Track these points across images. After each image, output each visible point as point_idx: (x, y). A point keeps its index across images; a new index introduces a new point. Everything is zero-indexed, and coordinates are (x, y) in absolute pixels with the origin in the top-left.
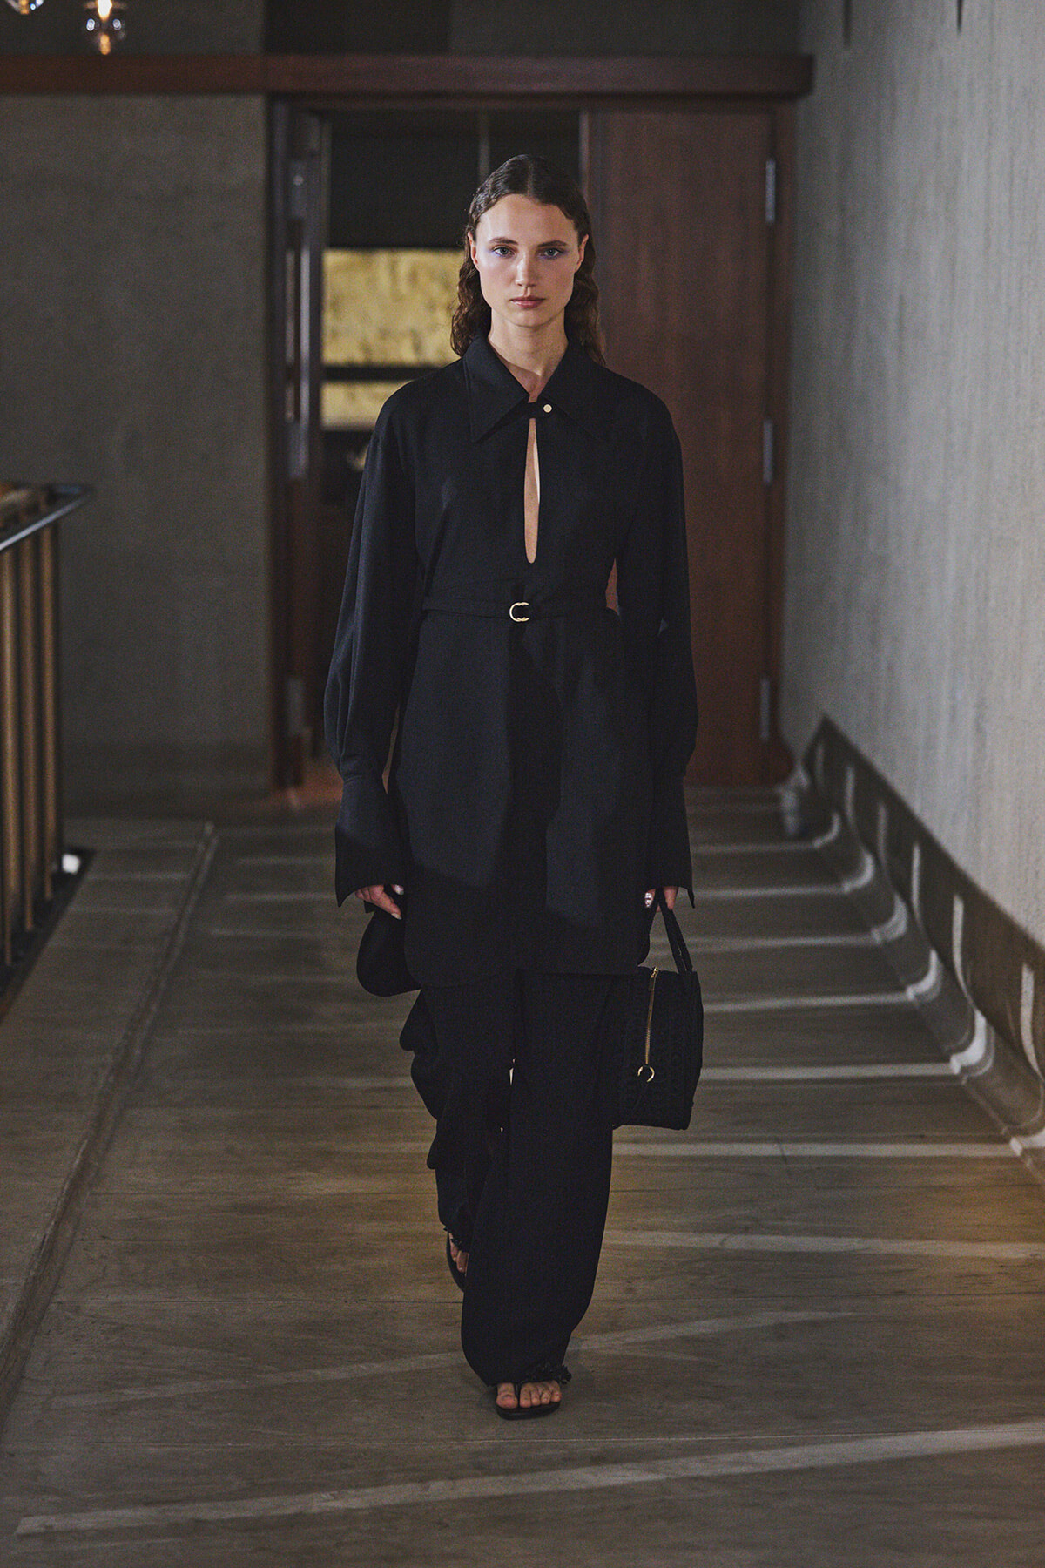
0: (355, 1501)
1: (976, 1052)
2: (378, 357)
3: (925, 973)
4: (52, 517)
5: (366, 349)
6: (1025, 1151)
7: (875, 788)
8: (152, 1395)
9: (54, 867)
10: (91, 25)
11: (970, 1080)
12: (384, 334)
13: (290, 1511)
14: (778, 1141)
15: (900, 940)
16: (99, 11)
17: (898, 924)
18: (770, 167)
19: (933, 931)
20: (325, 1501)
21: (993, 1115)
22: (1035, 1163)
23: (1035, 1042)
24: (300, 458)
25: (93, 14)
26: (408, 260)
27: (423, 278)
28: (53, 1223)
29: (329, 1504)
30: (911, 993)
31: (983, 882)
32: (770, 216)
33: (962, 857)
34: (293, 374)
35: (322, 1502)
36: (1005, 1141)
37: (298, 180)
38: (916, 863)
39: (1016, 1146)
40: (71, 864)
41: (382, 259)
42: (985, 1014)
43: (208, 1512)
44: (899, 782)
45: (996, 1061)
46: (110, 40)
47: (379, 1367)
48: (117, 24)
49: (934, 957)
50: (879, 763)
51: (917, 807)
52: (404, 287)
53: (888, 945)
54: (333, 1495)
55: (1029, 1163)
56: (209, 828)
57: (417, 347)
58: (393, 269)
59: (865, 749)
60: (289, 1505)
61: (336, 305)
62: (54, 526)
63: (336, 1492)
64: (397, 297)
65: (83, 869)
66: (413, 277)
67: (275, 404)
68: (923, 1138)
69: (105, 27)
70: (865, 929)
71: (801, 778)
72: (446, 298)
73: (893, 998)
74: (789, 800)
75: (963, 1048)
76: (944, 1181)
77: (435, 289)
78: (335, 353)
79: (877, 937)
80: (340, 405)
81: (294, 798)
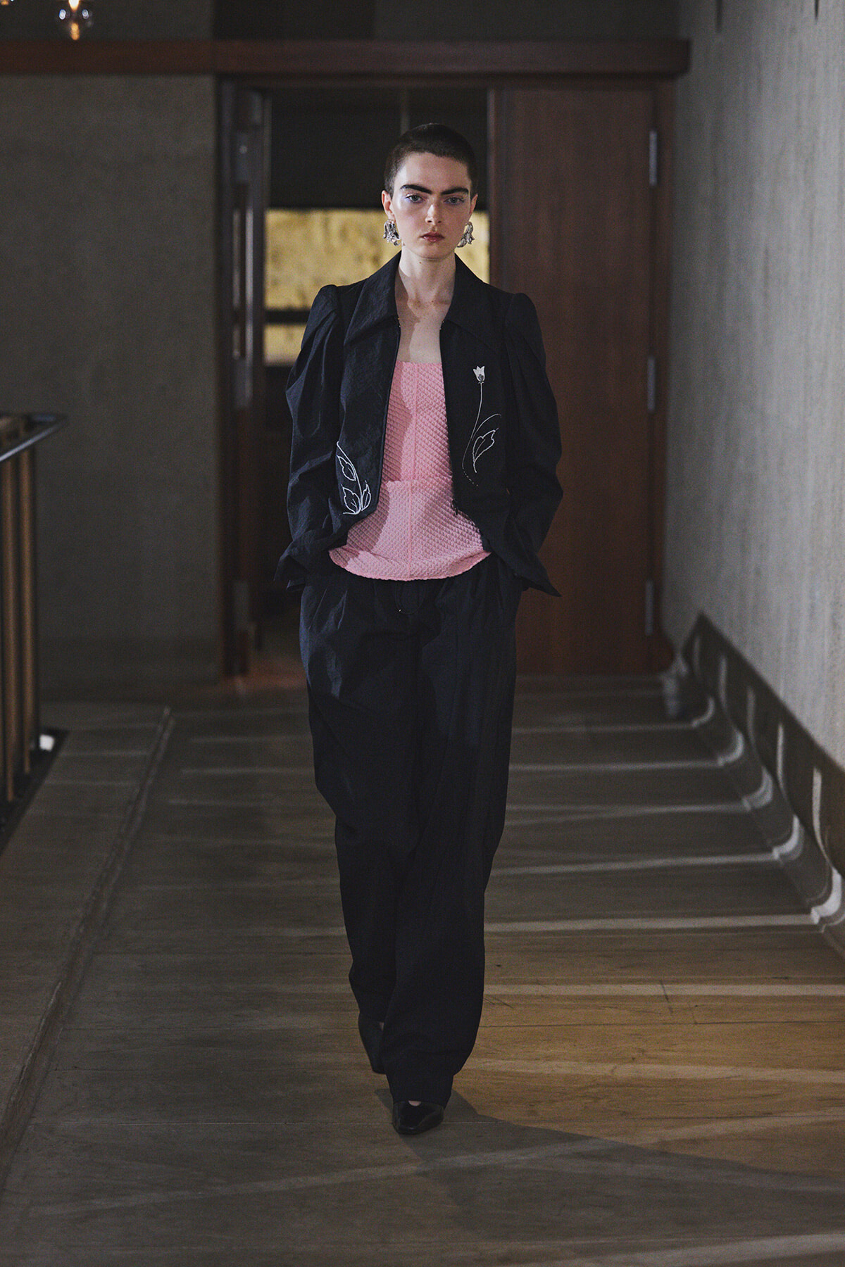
1: (833, 904)
3: (788, 837)
4: (29, 442)
5: (302, 295)
7: (746, 677)
8: (117, 1205)
9: (32, 746)
10: (63, 15)
11: (828, 929)
12: (318, 282)
14: (661, 982)
15: (767, 806)
17: (765, 793)
18: (653, 136)
19: (795, 800)
24: (246, 390)
25: (65, 5)
26: (339, 218)
27: (352, 234)
28: (31, 1055)
30: (776, 854)
31: (838, 756)
32: (653, 180)
33: (820, 735)
34: (239, 317)
37: (243, 149)
38: (780, 740)
40: (46, 743)
41: (317, 217)
42: (840, 872)
44: (765, 670)
46: (79, 28)
47: (314, 1180)
48: (85, 14)
49: (796, 821)
50: (748, 654)
51: (781, 692)
52: (336, 242)
53: (756, 811)
56: (167, 711)
58: (326, 225)
59: (735, 641)
61: (275, 257)
62: (32, 449)
64: (330, 251)
65: (57, 747)
66: (343, 233)
67: (223, 344)
68: (786, 980)
69: (75, 16)
70: (737, 798)
71: (680, 666)
72: (371, 251)
73: (761, 858)
74: (670, 686)
75: (822, 901)
76: (805, 1016)
77: (363, 243)
78: (276, 299)
79: (746, 804)
80: (280, 344)
81: (240, 685)
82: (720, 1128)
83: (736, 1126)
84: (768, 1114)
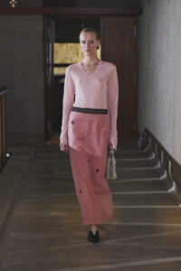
1: (173, 189)
2: (64, 62)
3: (164, 174)
5: (62, 61)
7: (155, 141)
9: (5, 156)
10: (11, 2)
11: (172, 194)
12: (65, 58)
15: (160, 168)
17: (159, 165)
18: (135, 27)
19: (165, 167)
21: (176, 200)
24: (50, 81)
26: (69, 45)
27: (72, 48)
30: (161, 178)
31: (174, 157)
32: (135, 36)
34: (48, 65)
37: (49, 30)
38: (162, 154)
40: (8, 155)
41: (65, 45)
42: (175, 182)
44: (160, 140)
45: (177, 190)
46: (14, 5)
48: (16, 2)
49: (166, 171)
51: (163, 144)
52: (69, 50)
53: (157, 169)
57: (71, 60)
58: (67, 46)
59: (153, 133)
61: (56, 53)
62: (4, 94)
64: (68, 52)
66: (70, 48)
69: (13, 3)
70: (153, 166)
71: (141, 139)
72: (76, 52)
73: (158, 179)
74: (139, 143)
75: (171, 188)
77: (75, 50)
78: (56, 62)
79: (155, 168)
80: (57, 71)
81: (49, 143)
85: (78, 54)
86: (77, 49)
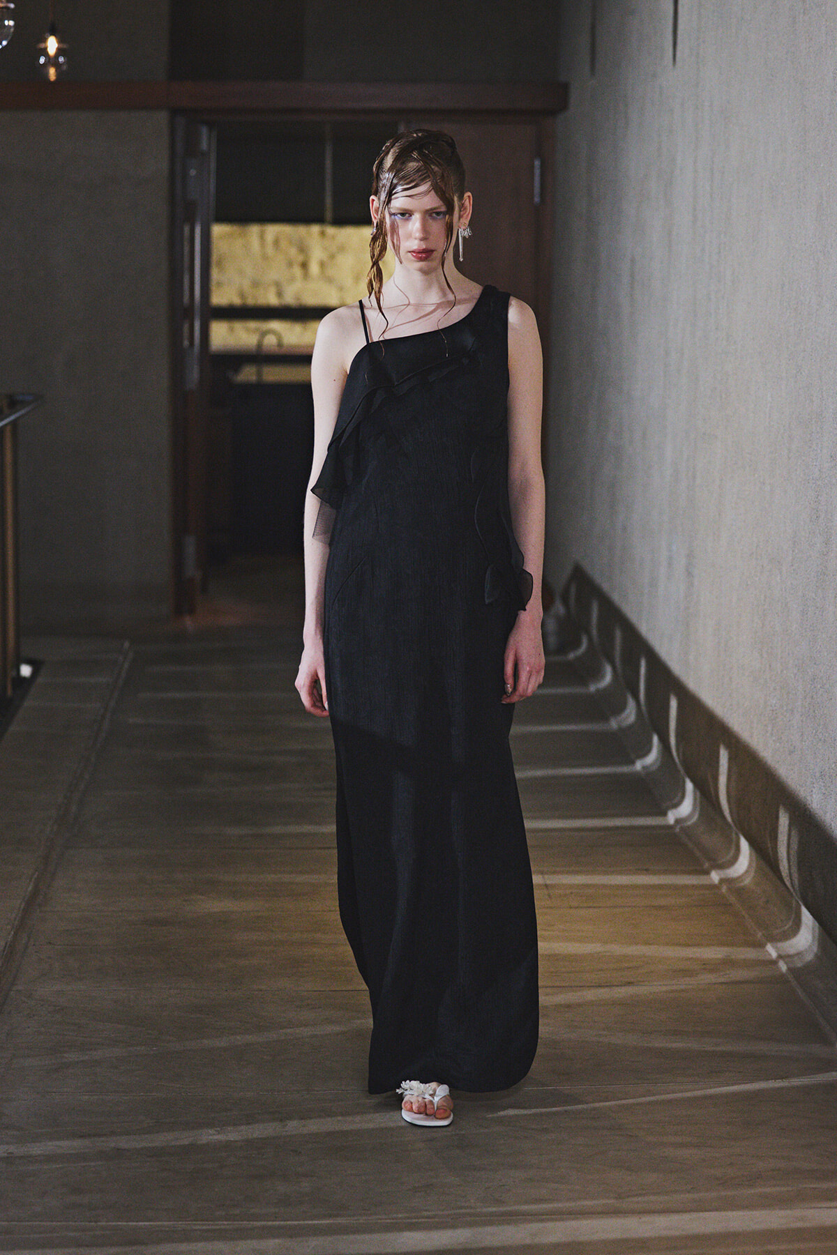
0: (233, 1135)
1: (686, 808)
2: (251, 301)
3: (649, 750)
4: (12, 418)
5: (242, 295)
6: (722, 881)
7: (614, 617)
8: (85, 1058)
9: (14, 673)
10: (42, 60)
11: (682, 828)
12: (256, 284)
13: (186, 1142)
14: (542, 873)
15: (631, 727)
16: (48, 50)
17: (630, 715)
18: (537, 163)
19: (655, 720)
20: (211, 1135)
21: (698, 854)
22: (729, 889)
23: (729, 801)
24: (194, 374)
25: (44, 52)
26: (272, 230)
27: (283, 244)
28: (13, 933)
29: (215, 1137)
30: (638, 766)
31: (691, 684)
32: (537, 199)
34: (188, 313)
35: (210, 1136)
36: (707, 873)
37: (193, 172)
38: (643, 671)
39: (715, 876)
40: (26, 671)
41: (254, 229)
42: (693, 781)
43: (124, 1143)
44: (630, 611)
45: (701, 815)
46: (56, 71)
47: (250, 1038)
48: (61, 59)
49: (655, 739)
50: (616, 597)
51: (644, 629)
52: (270, 250)
53: (621, 730)
54: (217, 1131)
55: (724, 889)
56: (127, 644)
57: (280, 294)
58: (262, 237)
59: (606, 587)
60: (184, 1138)
61: (219, 263)
62: (14, 424)
63: (219, 1129)
64: (265, 257)
65: (34, 674)
66: (276, 242)
67: (175, 335)
68: (647, 871)
69: (52, 61)
70: (605, 718)
72: (300, 258)
73: (625, 769)
75: (676, 805)
76: (662, 902)
77: (293, 252)
78: (219, 298)
79: (614, 724)
80: (223, 336)
81: (189, 623)
82: (590, 995)
83: (603, 993)
84: (629, 984)
85: (304, 266)
86: (303, 249)
